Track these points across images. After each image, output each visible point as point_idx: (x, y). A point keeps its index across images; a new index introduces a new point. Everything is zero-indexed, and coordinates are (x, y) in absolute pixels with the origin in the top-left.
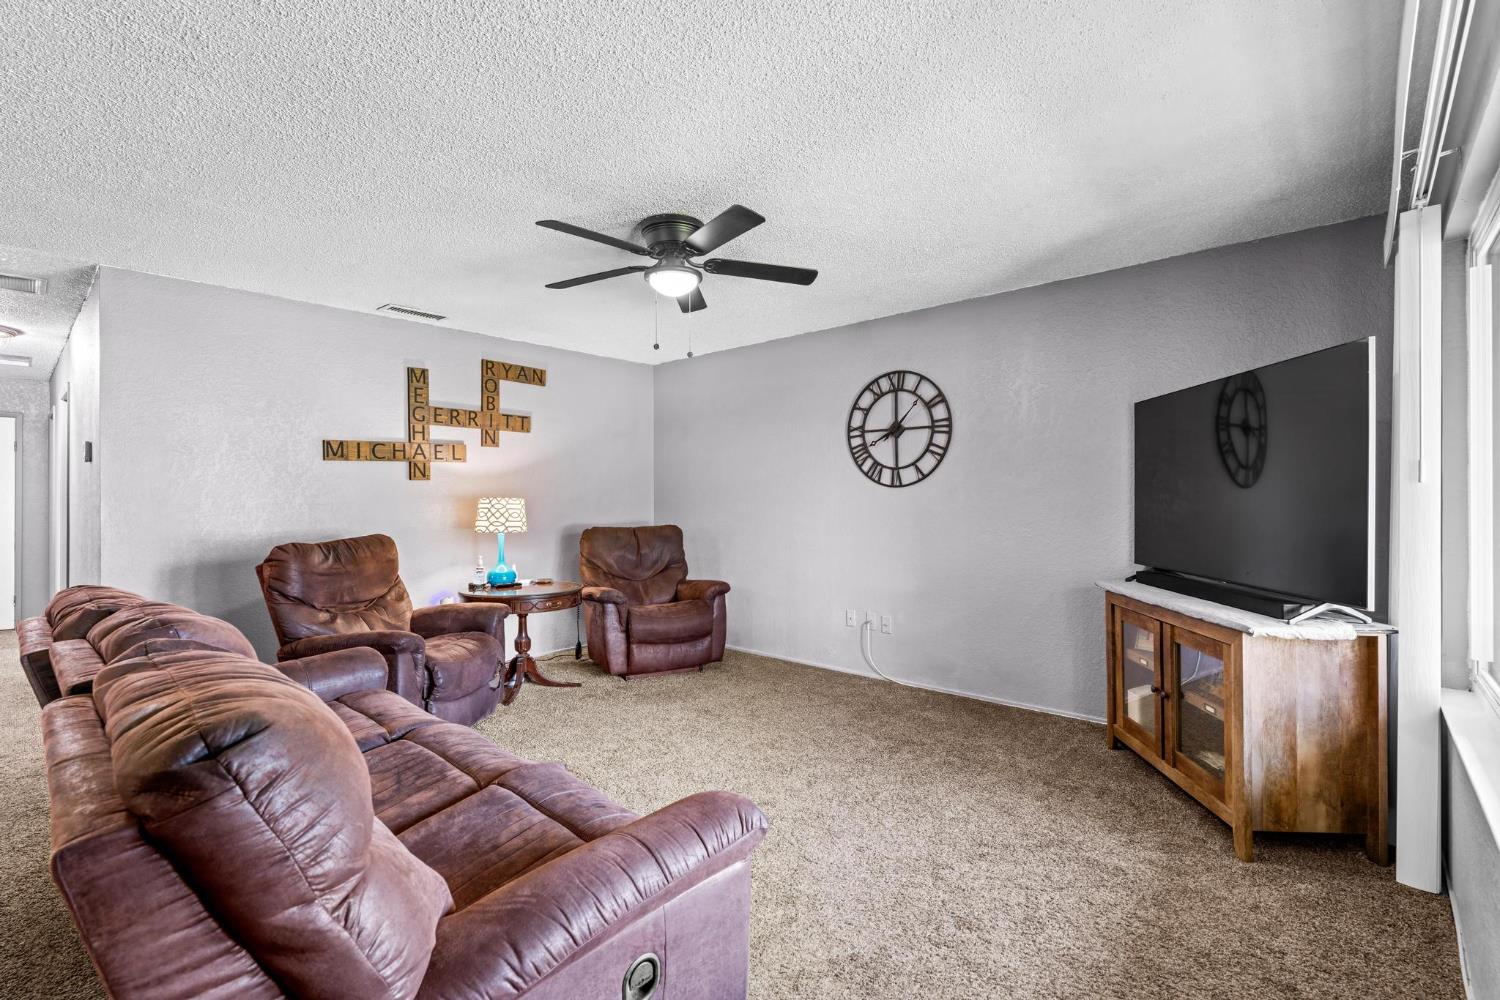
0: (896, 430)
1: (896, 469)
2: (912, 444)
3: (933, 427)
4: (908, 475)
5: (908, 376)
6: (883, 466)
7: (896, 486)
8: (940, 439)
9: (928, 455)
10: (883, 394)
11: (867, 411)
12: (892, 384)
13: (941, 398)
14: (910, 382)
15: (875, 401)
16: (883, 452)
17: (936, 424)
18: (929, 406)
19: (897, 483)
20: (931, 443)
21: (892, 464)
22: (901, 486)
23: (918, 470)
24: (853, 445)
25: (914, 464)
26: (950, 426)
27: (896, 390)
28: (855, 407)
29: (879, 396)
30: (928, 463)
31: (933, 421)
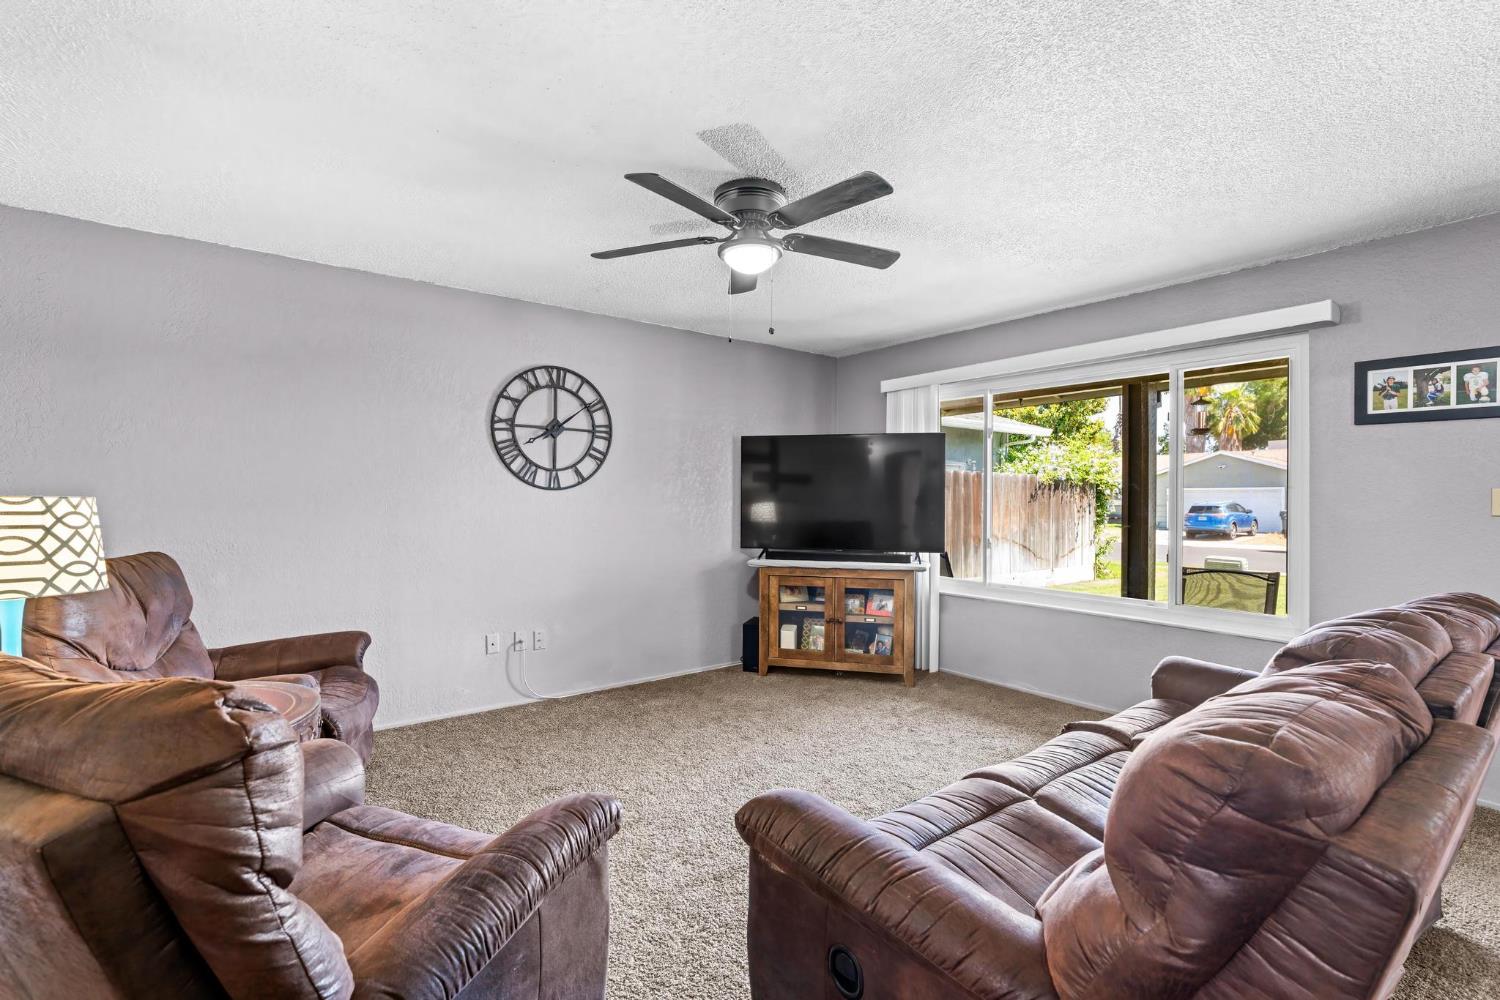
0: (553, 429)
1: (553, 470)
2: (571, 445)
3: (594, 432)
4: (568, 477)
5: (570, 375)
6: (538, 467)
7: (554, 489)
8: (600, 444)
9: (588, 459)
10: (538, 387)
11: (517, 402)
12: (551, 378)
13: (602, 404)
14: (572, 381)
15: (529, 393)
16: (539, 451)
17: (598, 429)
18: (590, 410)
19: (554, 486)
20: (591, 447)
21: (548, 465)
22: (559, 488)
23: (578, 473)
24: (498, 439)
25: (574, 466)
26: (610, 433)
27: (556, 386)
28: (502, 395)
29: (533, 388)
30: (587, 466)
31: (593, 425)
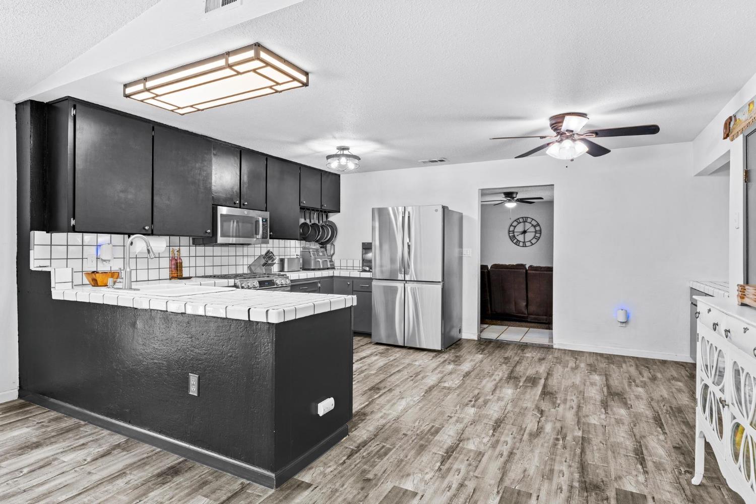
0: (524, 232)
2: (529, 236)
3: (536, 232)
4: (528, 244)
5: (528, 219)
6: (520, 241)
7: (524, 247)
8: (538, 235)
9: (534, 239)
11: (515, 227)
12: (523, 220)
13: (538, 225)
14: (529, 220)
16: (521, 238)
18: (535, 227)
20: (535, 236)
21: (523, 241)
22: (526, 247)
23: (531, 243)
24: (510, 236)
25: (530, 241)
26: (541, 232)
27: (525, 222)
28: (511, 225)
29: (519, 223)
30: (534, 241)
31: (536, 230)
